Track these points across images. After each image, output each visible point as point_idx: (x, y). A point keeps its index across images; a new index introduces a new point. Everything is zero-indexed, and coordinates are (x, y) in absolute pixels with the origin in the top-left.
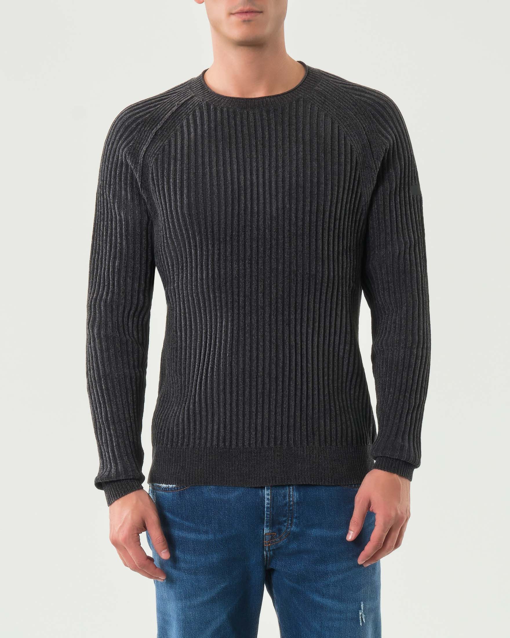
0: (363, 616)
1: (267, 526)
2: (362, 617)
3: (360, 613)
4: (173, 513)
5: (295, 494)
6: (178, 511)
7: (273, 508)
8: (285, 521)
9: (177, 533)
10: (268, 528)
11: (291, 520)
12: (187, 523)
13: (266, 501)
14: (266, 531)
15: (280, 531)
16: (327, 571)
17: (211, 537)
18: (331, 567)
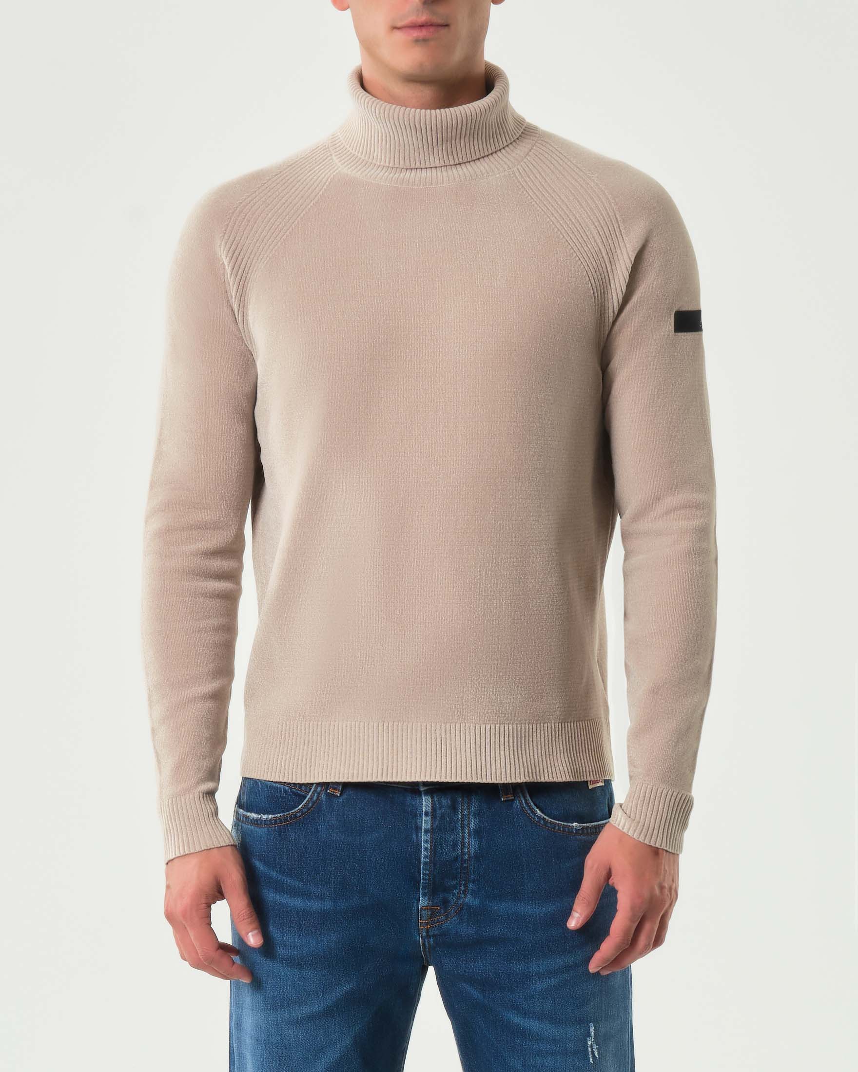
0: (595, 1047)
1: (424, 895)
2: (592, 1049)
3: (589, 1043)
4: (266, 863)
5: (473, 842)
6: (275, 860)
7: (435, 865)
8: (455, 887)
9: (271, 896)
10: (427, 898)
11: (465, 885)
12: (288, 881)
13: (423, 853)
14: (423, 902)
15: (445, 903)
16: (529, 972)
17: (328, 905)
18: (535, 967)
